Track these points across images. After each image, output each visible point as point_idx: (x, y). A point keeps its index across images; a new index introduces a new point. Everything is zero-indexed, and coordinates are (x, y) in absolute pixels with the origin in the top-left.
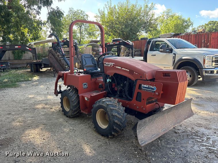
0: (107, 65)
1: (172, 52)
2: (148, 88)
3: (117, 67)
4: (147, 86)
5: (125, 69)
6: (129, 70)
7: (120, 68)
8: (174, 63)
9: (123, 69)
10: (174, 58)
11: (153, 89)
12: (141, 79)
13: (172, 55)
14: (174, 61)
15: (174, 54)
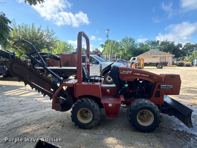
0: (124, 72)
1: (99, 64)
2: (166, 87)
3: (136, 74)
4: (165, 86)
5: (144, 75)
6: (148, 76)
7: (139, 74)
8: (101, 70)
9: (142, 75)
10: (101, 67)
11: (170, 87)
12: (160, 81)
13: (99, 66)
14: (101, 69)
15: (100, 65)
